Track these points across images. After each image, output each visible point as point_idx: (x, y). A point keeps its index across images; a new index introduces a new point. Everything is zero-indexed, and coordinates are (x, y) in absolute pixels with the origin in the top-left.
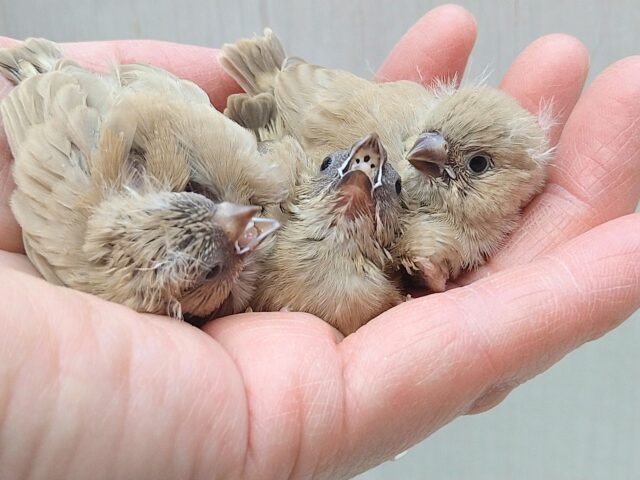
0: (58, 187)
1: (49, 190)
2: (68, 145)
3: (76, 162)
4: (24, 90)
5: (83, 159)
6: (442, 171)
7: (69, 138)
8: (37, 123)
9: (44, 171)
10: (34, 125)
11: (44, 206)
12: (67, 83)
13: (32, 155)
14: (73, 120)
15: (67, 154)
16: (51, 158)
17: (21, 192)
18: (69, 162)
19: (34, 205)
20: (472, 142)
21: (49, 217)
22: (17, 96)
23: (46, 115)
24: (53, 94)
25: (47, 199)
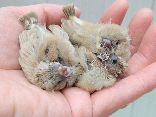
0: (29, 56)
1: (27, 57)
2: (33, 47)
3: (34, 51)
4: (24, 33)
5: (36, 50)
6: (110, 47)
7: (33, 46)
8: (26, 41)
9: (26, 53)
10: (25, 42)
11: (26, 61)
12: (34, 33)
13: (24, 48)
14: (34, 41)
15: (32, 49)
16: (28, 50)
17: (21, 57)
18: (33, 51)
19: (24, 60)
20: (116, 39)
21: (27, 63)
22: (22, 34)
23: (28, 40)
24: (30, 35)
25: (26, 59)
